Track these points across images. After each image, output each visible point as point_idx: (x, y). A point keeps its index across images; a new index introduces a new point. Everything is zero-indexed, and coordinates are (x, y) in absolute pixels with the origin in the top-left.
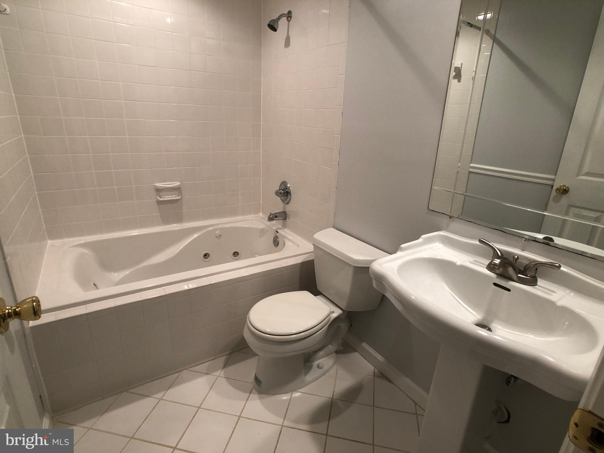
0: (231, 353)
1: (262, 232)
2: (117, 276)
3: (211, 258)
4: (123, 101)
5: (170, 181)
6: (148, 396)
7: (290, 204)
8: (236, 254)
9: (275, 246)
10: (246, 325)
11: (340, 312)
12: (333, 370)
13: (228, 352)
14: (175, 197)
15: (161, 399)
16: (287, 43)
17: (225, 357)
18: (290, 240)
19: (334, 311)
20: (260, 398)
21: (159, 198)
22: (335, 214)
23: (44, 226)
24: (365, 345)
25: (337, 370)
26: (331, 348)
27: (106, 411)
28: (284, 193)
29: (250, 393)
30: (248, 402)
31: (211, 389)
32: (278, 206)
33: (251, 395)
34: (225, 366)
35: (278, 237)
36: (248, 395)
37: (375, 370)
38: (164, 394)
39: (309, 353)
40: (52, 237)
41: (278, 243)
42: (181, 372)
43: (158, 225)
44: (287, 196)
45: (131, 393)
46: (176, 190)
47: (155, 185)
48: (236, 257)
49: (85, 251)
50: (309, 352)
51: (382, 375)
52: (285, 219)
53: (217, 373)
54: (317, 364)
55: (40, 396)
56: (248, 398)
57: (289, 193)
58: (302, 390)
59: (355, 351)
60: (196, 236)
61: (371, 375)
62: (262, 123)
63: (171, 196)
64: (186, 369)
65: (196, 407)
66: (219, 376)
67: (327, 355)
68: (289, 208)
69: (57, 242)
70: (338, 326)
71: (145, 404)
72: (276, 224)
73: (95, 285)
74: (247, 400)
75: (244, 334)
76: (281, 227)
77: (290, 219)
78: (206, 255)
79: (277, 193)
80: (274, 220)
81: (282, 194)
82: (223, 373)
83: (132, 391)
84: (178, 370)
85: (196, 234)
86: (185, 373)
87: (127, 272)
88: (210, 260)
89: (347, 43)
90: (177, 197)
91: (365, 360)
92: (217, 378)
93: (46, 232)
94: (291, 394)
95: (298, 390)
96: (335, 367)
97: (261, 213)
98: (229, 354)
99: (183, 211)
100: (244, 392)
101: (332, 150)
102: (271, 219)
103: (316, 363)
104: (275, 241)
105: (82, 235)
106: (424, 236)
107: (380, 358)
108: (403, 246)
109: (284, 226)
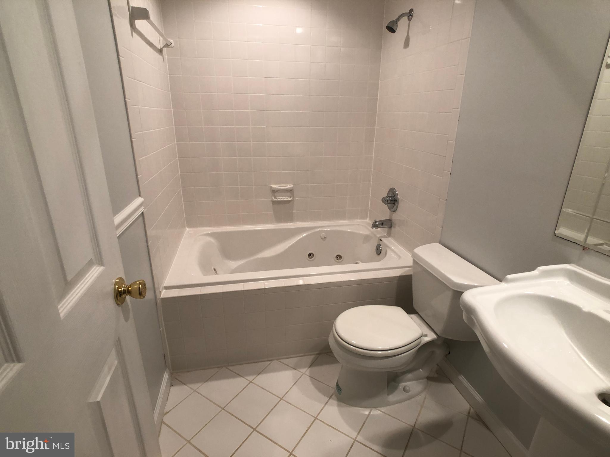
0: (319, 354)
1: (367, 238)
2: (234, 264)
3: (314, 259)
4: (250, 111)
5: (283, 184)
6: (241, 376)
7: (397, 212)
8: (339, 257)
9: (377, 254)
10: (332, 332)
11: (434, 336)
12: (420, 396)
13: (316, 353)
14: (288, 198)
15: (251, 382)
16: (407, 44)
17: (314, 356)
18: (393, 250)
19: (427, 335)
20: (338, 406)
21: (273, 198)
22: (442, 228)
23: (185, 216)
24: (462, 378)
25: (425, 398)
26: (421, 372)
27: (208, 380)
28: (391, 200)
29: (330, 398)
30: (326, 406)
31: (295, 384)
32: (384, 213)
33: (331, 400)
34: (312, 365)
35: (381, 245)
36: (327, 399)
37: (471, 409)
38: (254, 378)
39: (396, 373)
40: (190, 225)
41: (381, 252)
42: (272, 361)
43: (271, 222)
44: (394, 203)
45: (229, 369)
46: (289, 192)
47: (271, 187)
48: (339, 260)
49: (212, 240)
50: (396, 371)
51: (478, 418)
52: (390, 228)
53: (303, 370)
54: (404, 387)
55: (164, 354)
56: (327, 403)
57: (396, 200)
58: (383, 409)
59: (451, 382)
60: (304, 235)
61: (466, 414)
62: (376, 127)
63: (284, 197)
64: (277, 360)
65: (279, 398)
66: (304, 374)
67: (417, 379)
68: (396, 217)
69: (192, 230)
70: (432, 351)
71: (238, 383)
72: (380, 232)
73: (214, 269)
74: (326, 404)
75: (329, 338)
76: (385, 235)
77: (395, 227)
78: (310, 255)
79: (384, 201)
80: (379, 227)
81: (389, 202)
82: (308, 371)
83: (230, 368)
84: (271, 359)
85: (304, 234)
86: (275, 363)
87: (241, 262)
88: (313, 260)
89: (470, 38)
90: (289, 198)
91: (461, 395)
92: (303, 375)
93: (185, 221)
94: (370, 410)
95: (378, 407)
96: (423, 395)
97: (368, 219)
98: (317, 354)
99: (294, 211)
100: (325, 396)
101: (445, 157)
102: (375, 226)
103: (402, 385)
104: (377, 249)
105: (210, 226)
106: (541, 268)
107: (479, 398)
108: (509, 277)
109: (389, 235)
